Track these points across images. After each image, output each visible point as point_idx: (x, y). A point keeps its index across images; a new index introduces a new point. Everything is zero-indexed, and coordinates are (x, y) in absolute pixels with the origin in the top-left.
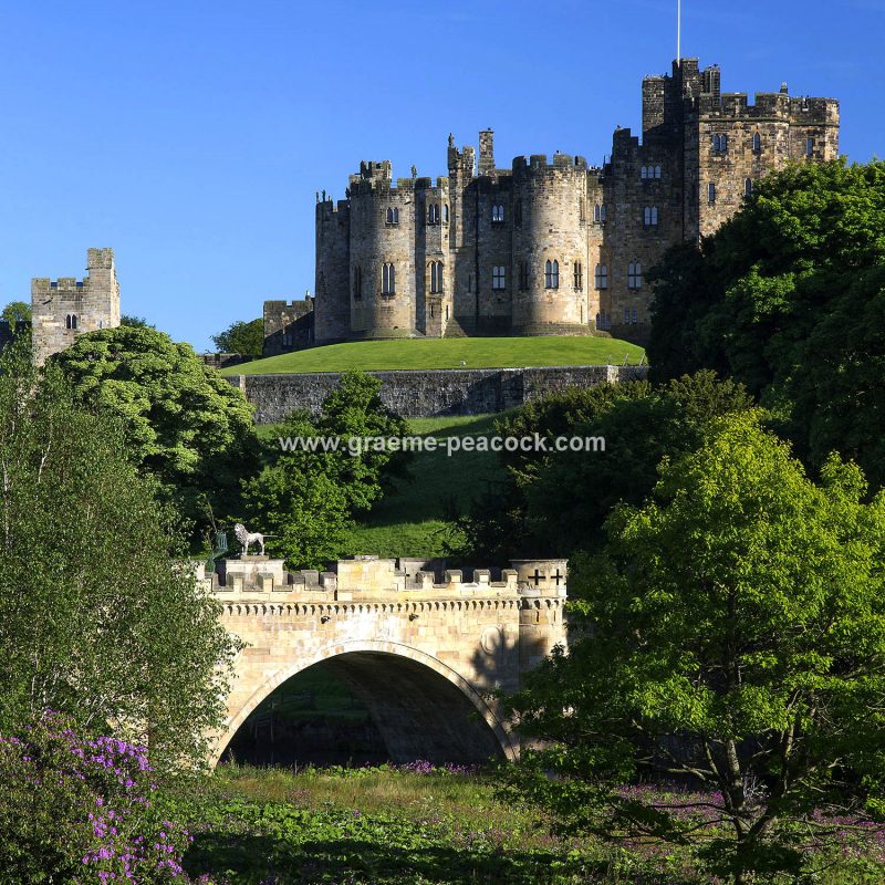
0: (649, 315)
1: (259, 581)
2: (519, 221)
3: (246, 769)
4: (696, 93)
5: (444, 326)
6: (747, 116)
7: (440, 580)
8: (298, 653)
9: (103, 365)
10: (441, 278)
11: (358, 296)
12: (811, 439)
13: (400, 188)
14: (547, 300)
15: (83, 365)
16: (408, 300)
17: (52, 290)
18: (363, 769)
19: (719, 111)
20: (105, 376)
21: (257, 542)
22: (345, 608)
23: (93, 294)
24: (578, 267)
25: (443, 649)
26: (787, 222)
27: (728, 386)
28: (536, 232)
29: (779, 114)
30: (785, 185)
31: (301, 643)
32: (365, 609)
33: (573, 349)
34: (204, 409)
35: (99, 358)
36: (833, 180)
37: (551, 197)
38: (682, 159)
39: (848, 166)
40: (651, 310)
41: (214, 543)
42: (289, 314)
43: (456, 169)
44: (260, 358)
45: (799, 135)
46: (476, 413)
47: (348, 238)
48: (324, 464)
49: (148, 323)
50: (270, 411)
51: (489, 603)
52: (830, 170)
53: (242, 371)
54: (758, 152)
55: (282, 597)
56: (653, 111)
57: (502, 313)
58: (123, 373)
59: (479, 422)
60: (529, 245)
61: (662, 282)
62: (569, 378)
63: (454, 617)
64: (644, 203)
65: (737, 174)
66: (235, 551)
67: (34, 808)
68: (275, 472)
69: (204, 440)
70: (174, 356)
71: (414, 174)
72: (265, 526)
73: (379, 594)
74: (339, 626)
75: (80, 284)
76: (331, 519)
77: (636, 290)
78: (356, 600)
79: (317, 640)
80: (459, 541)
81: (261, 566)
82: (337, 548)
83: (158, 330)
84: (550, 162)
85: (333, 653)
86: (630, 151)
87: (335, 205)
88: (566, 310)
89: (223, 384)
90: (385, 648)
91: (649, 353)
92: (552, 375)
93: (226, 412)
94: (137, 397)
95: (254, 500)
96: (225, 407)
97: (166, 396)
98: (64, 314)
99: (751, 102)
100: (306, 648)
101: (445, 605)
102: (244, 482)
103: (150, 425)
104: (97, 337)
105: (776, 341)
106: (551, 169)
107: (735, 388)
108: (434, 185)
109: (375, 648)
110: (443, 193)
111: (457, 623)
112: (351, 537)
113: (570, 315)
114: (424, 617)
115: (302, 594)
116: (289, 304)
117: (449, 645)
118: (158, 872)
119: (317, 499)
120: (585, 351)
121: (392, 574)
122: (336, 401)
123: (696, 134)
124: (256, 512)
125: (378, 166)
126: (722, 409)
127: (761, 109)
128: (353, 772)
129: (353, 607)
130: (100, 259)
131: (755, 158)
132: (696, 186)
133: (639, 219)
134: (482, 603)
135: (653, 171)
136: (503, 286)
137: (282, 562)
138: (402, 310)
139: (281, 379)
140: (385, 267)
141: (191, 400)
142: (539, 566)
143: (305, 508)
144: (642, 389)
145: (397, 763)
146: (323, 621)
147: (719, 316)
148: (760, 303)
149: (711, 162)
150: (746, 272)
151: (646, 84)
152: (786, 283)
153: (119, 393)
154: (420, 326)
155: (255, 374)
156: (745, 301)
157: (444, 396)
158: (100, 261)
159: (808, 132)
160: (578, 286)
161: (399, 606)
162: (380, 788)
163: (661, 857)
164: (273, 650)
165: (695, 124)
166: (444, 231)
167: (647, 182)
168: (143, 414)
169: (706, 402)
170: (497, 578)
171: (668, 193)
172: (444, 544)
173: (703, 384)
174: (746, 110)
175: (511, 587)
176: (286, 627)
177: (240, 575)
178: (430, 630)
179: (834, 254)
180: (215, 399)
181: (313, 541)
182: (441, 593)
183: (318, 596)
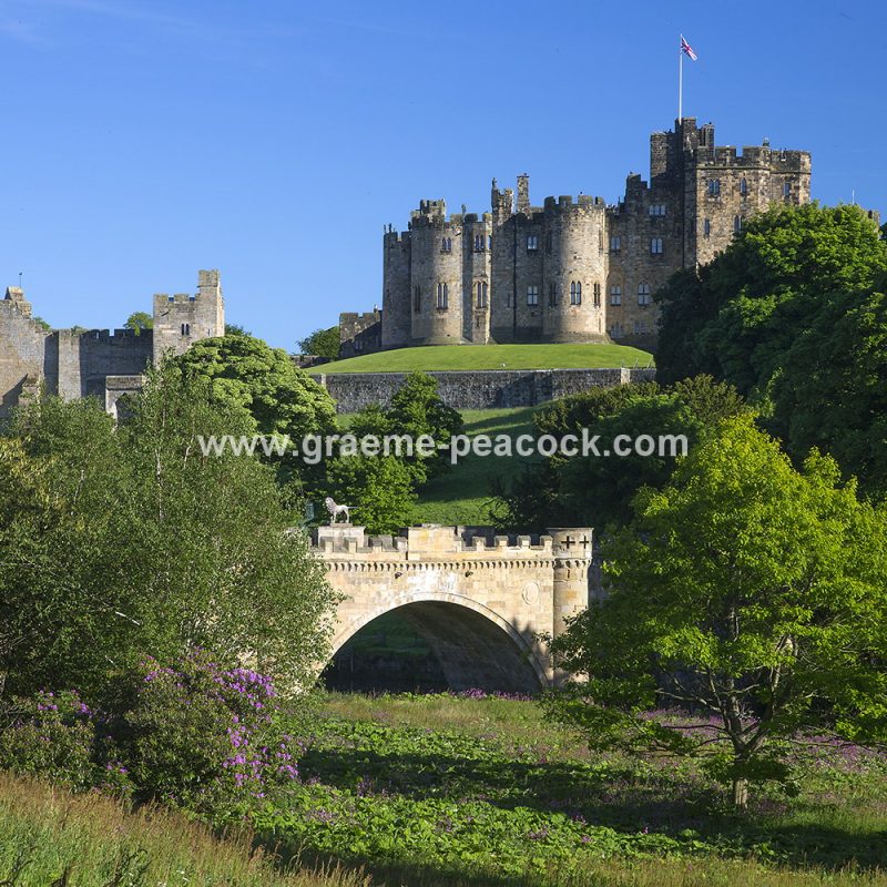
0: (656, 329)
1: (345, 544)
2: (549, 250)
3: (334, 694)
4: (694, 146)
5: (487, 336)
6: (736, 165)
7: (490, 544)
8: (376, 601)
9: (214, 367)
10: (485, 295)
11: (418, 310)
12: (791, 432)
13: (452, 222)
14: (572, 314)
15: (198, 366)
16: (458, 313)
17: (169, 304)
18: (428, 695)
19: (713, 160)
21: (343, 512)
22: (414, 566)
23: (203, 307)
24: (597, 287)
25: (492, 600)
26: (770, 254)
27: (722, 388)
28: (563, 258)
29: (762, 163)
30: (768, 224)
31: (379, 594)
32: (430, 567)
33: (592, 354)
34: (296, 402)
35: (211, 361)
36: (807, 219)
37: (576, 230)
38: (683, 199)
39: (819, 209)
40: (659, 324)
42: (361, 323)
43: (498, 206)
44: (336, 359)
45: (778, 180)
46: (514, 406)
47: (410, 263)
49: (245, 330)
51: (530, 563)
52: (805, 211)
53: (323, 370)
54: (744, 194)
55: (363, 557)
56: (660, 160)
57: (535, 324)
58: (230, 373)
59: (517, 413)
60: (558, 269)
61: (667, 302)
62: (590, 378)
63: (502, 574)
64: (651, 236)
65: (727, 211)
66: (323, 517)
67: (185, 723)
69: (295, 427)
70: (271, 360)
71: (464, 211)
73: (441, 555)
74: (409, 580)
75: (192, 299)
76: (398, 492)
77: (645, 306)
78: (423, 560)
79: (392, 592)
80: (503, 511)
81: (345, 531)
82: (403, 516)
83: (253, 336)
84: (574, 202)
85: (404, 602)
86: (640, 193)
87: (399, 236)
88: (587, 322)
89: (311, 382)
90: (445, 599)
91: (655, 358)
92: (576, 375)
93: (313, 405)
94: (242, 392)
95: (336, 477)
96: (312, 401)
97: (265, 392)
98: (179, 323)
99: (739, 154)
100: (383, 598)
101: (494, 564)
102: (328, 462)
103: (252, 415)
104: (210, 344)
105: (760, 349)
106: (576, 207)
107: (728, 389)
108: (480, 219)
109: (438, 598)
110: (487, 227)
111: (504, 579)
112: (417, 511)
113: (590, 326)
114: (477, 573)
115: (380, 554)
116: (361, 315)
117: (497, 597)
118: (279, 774)
119: (387, 477)
120: (603, 356)
121: (452, 539)
122: (402, 397)
123: (695, 180)
125: (435, 204)
127: (747, 160)
128: (420, 698)
129: (421, 566)
130: (208, 279)
131: (742, 199)
132: (694, 222)
133: (647, 248)
134: (524, 563)
135: (661, 209)
136: (535, 302)
137: (363, 529)
138: (453, 321)
140: (440, 287)
141: (286, 396)
142: (570, 533)
143: (378, 483)
144: (653, 390)
145: (456, 692)
146: (397, 576)
147: (712, 330)
148: (747, 319)
149: (706, 202)
150: (735, 294)
151: (653, 138)
152: (768, 305)
153: (227, 390)
154: (468, 335)
155: (334, 372)
156: (735, 317)
157: (487, 393)
158: (209, 282)
159: (786, 178)
160: (597, 303)
161: (457, 564)
162: (443, 709)
163: (672, 767)
164: (356, 599)
165: (693, 171)
166: (488, 257)
167: (654, 218)
168: (247, 406)
169: (704, 401)
170: (536, 543)
171: (671, 227)
172: (491, 514)
173: (702, 386)
174: (736, 160)
175: (547, 550)
176: (367, 581)
177: (331, 539)
178: (482, 585)
179: (807, 280)
180: (304, 394)
181: (384, 511)
182: (492, 554)
183: (392, 556)
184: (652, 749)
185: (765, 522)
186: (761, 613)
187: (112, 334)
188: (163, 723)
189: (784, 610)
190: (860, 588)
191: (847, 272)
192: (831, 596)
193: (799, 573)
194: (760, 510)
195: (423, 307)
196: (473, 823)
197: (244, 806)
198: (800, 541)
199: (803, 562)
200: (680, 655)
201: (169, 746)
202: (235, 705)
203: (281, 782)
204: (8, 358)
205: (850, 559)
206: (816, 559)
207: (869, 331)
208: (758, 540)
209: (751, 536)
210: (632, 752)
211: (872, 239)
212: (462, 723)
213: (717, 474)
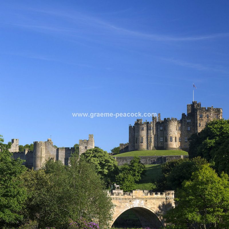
1: (119, 194)
2: (165, 130)
3: (116, 228)
4: (197, 107)
5: (152, 148)
7: (151, 194)
8: (126, 207)
9: (91, 155)
10: (151, 140)
11: (136, 143)
13: (144, 124)
14: (170, 143)
15: (88, 155)
17: (82, 142)
19: (201, 110)
20: (92, 157)
21: (118, 187)
22: (134, 199)
23: (90, 142)
24: (176, 138)
25: (152, 207)
26: (213, 130)
27: (203, 159)
28: (168, 131)
29: (212, 111)
30: (213, 123)
31: (126, 205)
32: (138, 199)
33: (175, 152)
34: (109, 163)
35: (91, 154)
36: (222, 123)
37: (171, 125)
38: (194, 119)
39: (224, 120)
40: (189, 145)
41: (111, 187)
42: (124, 146)
43: (154, 120)
45: (215, 114)
47: (135, 132)
48: (130, 173)
50: (121, 163)
52: (221, 121)
53: (116, 156)
54: (208, 117)
55: (123, 197)
56: (189, 110)
57: (162, 146)
58: (95, 156)
59: (158, 165)
60: (167, 134)
61: (191, 140)
62: (174, 158)
63: (154, 201)
64: (188, 126)
65: (204, 121)
66: (114, 189)
68: (122, 174)
69: (109, 168)
70: (104, 153)
71: (146, 121)
72: (120, 184)
73: (140, 197)
74: (133, 202)
75: (87, 141)
76: (131, 183)
77: (186, 142)
78: (136, 198)
79: (129, 205)
80: (155, 187)
81: (119, 191)
82: (133, 188)
83: (101, 149)
84: (171, 119)
85: (132, 207)
86: (185, 117)
87: (132, 127)
88: (174, 145)
89: (112, 158)
91: (189, 153)
92: (171, 157)
93: (113, 164)
94: (97, 161)
95: (118, 179)
96: (113, 162)
97: (102, 161)
98: (85, 146)
99: (207, 109)
101: (152, 199)
102: (116, 176)
103: (99, 166)
104: (90, 150)
105: (212, 151)
106: (171, 120)
108: (150, 123)
109: (140, 206)
110: (151, 125)
111: (154, 202)
112: (135, 187)
114: (148, 201)
115: (126, 196)
116: (124, 144)
119: (129, 179)
120: (177, 153)
121: (143, 193)
122: (132, 161)
123: (197, 114)
124: (118, 181)
125: (140, 120)
126: (203, 164)
127: (208, 110)
130: (91, 136)
131: (207, 119)
132: (197, 123)
133: (187, 129)
134: (159, 198)
135: (189, 121)
136: (162, 141)
137: (123, 190)
138: (144, 145)
139: (122, 157)
140: (141, 138)
141: (107, 161)
142: (169, 192)
143: (127, 181)
144: (188, 160)
145: (144, 228)
146: (130, 201)
147: (201, 147)
148: (209, 144)
149: (199, 119)
150: (206, 139)
151: (188, 105)
152: (213, 141)
153: (94, 160)
154: (148, 148)
155: (118, 157)
156: (206, 144)
157: (152, 161)
158: (91, 137)
159: (217, 114)
160: (176, 141)
161: (144, 199)
164: (121, 207)
165: (196, 112)
166: (152, 131)
167: (188, 123)
168: (98, 164)
169: (199, 162)
170: (161, 194)
171: (192, 125)
172: (152, 187)
173: (199, 159)
174: (206, 110)
175: (164, 195)
176: (123, 202)
177: (115, 193)
178: (149, 203)
179: (222, 136)
180: (111, 161)
181: (128, 187)
182: (152, 196)
183: (129, 197)
185: (211, 188)
186: (211, 210)
187: (70, 148)
189: (217, 209)
193: (220, 201)
195: (138, 142)
199: (221, 198)
204: (48, 154)
206: (224, 197)
208: (210, 193)
209: (208, 192)
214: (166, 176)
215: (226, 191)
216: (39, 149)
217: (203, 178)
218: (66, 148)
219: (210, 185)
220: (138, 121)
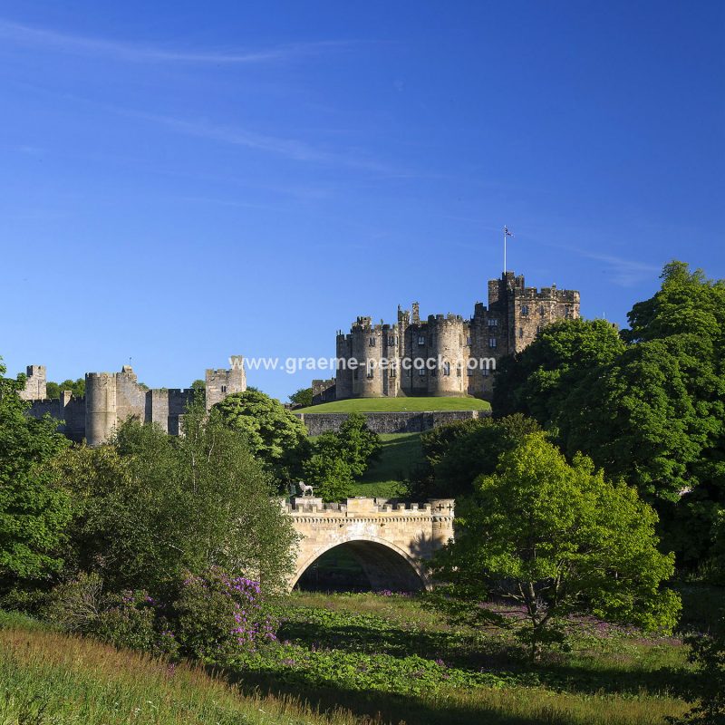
0: (492, 388)
1: (311, 508)
2: (431, 344)
3: (306, 593)
4: (513, 287)
5: (396, 392)
6: (537, 298)
7: (395, 508)
8: (329, 540)
9: (238, 409)
11: (356, 378)
13: (375, 329)
14: (444, 380)
15: (229, 409)
16: (379, 380)
17: (214, 375)
18: (359, 594)
19: (524, 295)
21: (310, 490)
22: (351, 520)
23: (233, 377)
25: (395, 540)
26: (557, 346)
27: (529, 421)
28: (439, 348)
29: (552, 297)
30: (555, 329)
31: (330, 536)
32: (360, 521)
33: (456, 403)
34: (285, 429)
35: (236, 405)
36: (577, 327)
37: (446, 334)
38: (507, 316)
39: (584, 321)
40: (493, 385)
41: (290, 490)
42: (324, 386)
43: (402, 320)
44: (310, 406)
45: (562, 306)
46: (410, 432)
47: (352, 351)
50: (315, 430)
51: (418, 519)
52: (576, 322)
53: (302, 412)
54: (542, 314)
55: (321, 515)
56: (494, 295)
57: (423, 386)
58: (247, 412)
59: (413, 436)
62: (455, 416)
63: (401, 525)
64: (490, 337)
65: (533, 324)
66: (299, 494)
69: (285, 443)
70: (271, 405)
71: (382, 323)
72: (313, 483)
73: (366, 514)
74: (348, 528)
75: (228, 372)
76: (344, 479)
77: (486, 376)
78: (356, 517)
79: (337, 535)
80: (404, 490)
81: (311, 500)
82: (346, 492)
83: (264, 393)
85: (345, 541)
86: (483, 312)
87: (345, 337)
88: (453, 385)
89: (293, 417)
90: (369, 539)
91: (492, 405)
92: (447, 415)
93: (295, 431)
94: (254, 423)
95: (308, 471)
96: (294, 428)
97: (267, 423)
98: (220, 385)
99: (539, 292)
100: (333, 538)
101: (397, 519)
102: (304, 462)
103: (260, 436)
104: (236, 396)
106: (446, 321)
107: (533, 421)
108: (391, 328)
109: (365, 539)
110: (395, 331)
111: (403, 528)
112: (354, 488)
113: (455, 387)
114: (387, 524)
115: (330, 513)
116: (324, 381)
117: (399, 538)
119: (337, 470)
120: (462, 404)
121: (373, 505)
122: (346, 426)
123: (514, 306)
124: (309, 476)
125: (365, 319)
127: (543, 295)
128: (355, 595)
129: (354, 520)
131: (541, 317)
132: (513, 329)
133: (487, 344)
134: (414, 519)
135: (494, 322)
136: (423, 373)
137: (321, 499)
138: (377, 385)
139: (320, 415)
141: (280, 425)
142: (441, 502)
143: (332, 475)
144: (489, 422)
145: (375, 591)
146: (341, 526)
148: (544, 383)
149: (520, 318)
150: (537, 369)
151: (490, 283)
152: (556, 374)
153: (245, 421)
154: (385, 392)
155: (307, 413)
156: (537, 382)
157: (396, 424)
159: (566, 305)
160: (459, 374)
161: (376, 520)
162: (367, 602)
164: (317, 539)
165: (513, 301)
166: (396, 348)
167: (490, 327)
168: (257, 431)
169: (519, 428)
170: (421, 507)
171: (500, 332)
172: (397, 491)
173: (517, 419)
174: (537, 295)
175: (428, 511)
176: (323, 528)
177: (302, 505)
178: (390, 531)
179: (578, 361)
180: (290, 424)
181: (336, 490)
182: (396, 514)
183: (338, 515)
184: (485, 624)
185: (550, 494)
186: (548, 547)
187: (182, 391)
188: (195, 609)
189: (562, 545)
190: (605, 532)
191: (601, 356)
192: (589, 536)
193: (570, 523)
194: (546, 486)
195: (359, 376)
196: (379, 667)
197: (243, 656)
198: (571, 505)
199: (573, 517)
200: (500, 570)
201: (199, 622)
202: (238, 598)
203: (266, 643)
204: (124, 405)
205: (600, 515)
206: (580, 515)
207: (612, 389)
208: (546, 504)
209: (542, 502)
210: (474, 627)
211: (615, 338)
212: (376, 609)
213: (521, 467)
214: (434, 462)
215: (586, 500)
216: (99, 394)
217: (529, 468)
218: (170, 391)
219: (546, 485)
220: (360, 321)
